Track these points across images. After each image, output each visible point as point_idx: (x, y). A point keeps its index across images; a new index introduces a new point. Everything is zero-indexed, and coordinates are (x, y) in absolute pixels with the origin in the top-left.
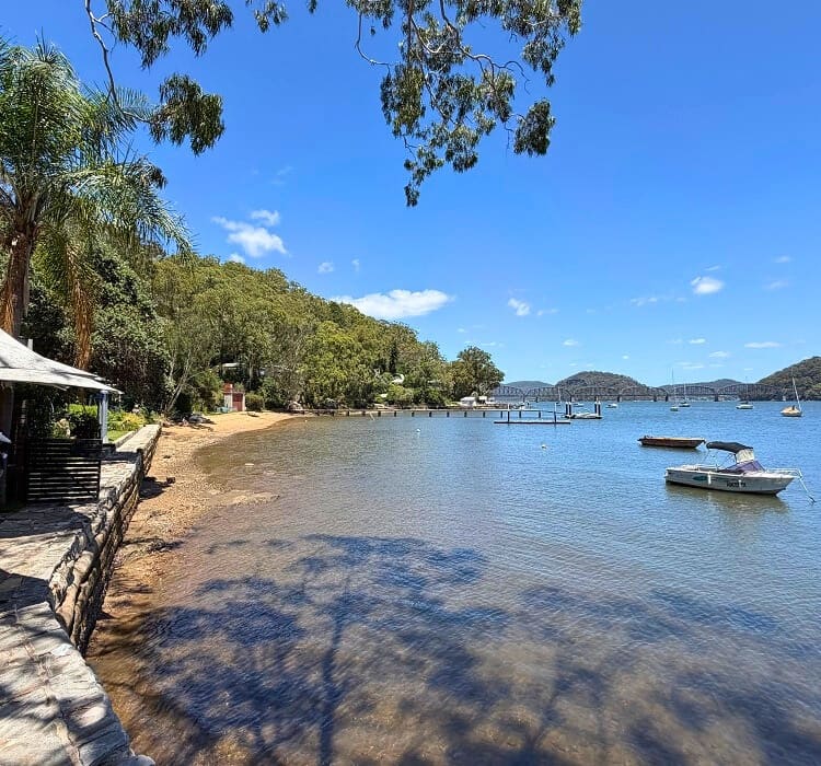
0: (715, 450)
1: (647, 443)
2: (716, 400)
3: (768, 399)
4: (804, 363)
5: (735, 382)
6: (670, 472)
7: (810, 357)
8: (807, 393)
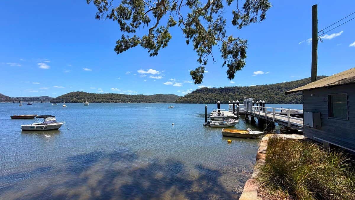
0: (39, 118)
1: (13, 118)
2: (42, 102)
3: (60, 102)
4: (71, 93)
5: (49, 97)
6: (22, 127)
7: (72, 92)
8: (71, 101)
